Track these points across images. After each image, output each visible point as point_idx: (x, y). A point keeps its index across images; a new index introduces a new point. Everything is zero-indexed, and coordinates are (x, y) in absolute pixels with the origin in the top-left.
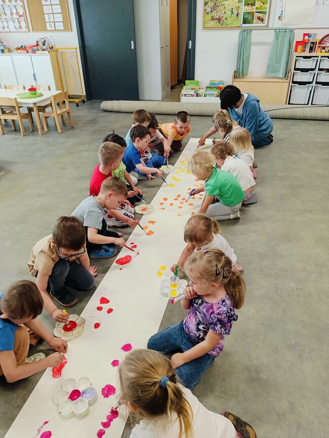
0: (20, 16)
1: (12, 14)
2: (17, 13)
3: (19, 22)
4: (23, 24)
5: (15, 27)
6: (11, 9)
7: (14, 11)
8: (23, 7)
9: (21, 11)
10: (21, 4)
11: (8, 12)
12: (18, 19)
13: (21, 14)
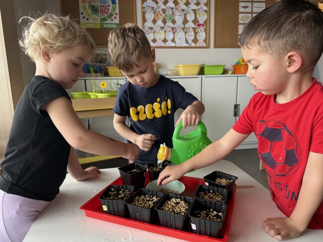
0: (199, 25)
1: (185, 21)
2: (195, 21)
3: (196, 33)
4: (202, 36)
5: (187, 41)
6: (185, 15)
7: (191, 17)
8: (208, 12)
9: (202, 19)
10: (205, 8)
11: (179, 20)
12: (194, 29)
13: (201, 22)
